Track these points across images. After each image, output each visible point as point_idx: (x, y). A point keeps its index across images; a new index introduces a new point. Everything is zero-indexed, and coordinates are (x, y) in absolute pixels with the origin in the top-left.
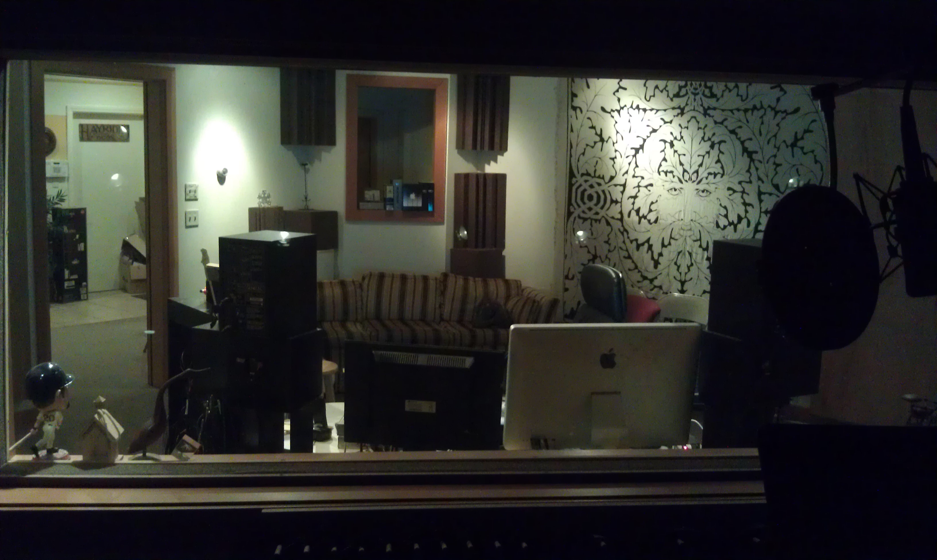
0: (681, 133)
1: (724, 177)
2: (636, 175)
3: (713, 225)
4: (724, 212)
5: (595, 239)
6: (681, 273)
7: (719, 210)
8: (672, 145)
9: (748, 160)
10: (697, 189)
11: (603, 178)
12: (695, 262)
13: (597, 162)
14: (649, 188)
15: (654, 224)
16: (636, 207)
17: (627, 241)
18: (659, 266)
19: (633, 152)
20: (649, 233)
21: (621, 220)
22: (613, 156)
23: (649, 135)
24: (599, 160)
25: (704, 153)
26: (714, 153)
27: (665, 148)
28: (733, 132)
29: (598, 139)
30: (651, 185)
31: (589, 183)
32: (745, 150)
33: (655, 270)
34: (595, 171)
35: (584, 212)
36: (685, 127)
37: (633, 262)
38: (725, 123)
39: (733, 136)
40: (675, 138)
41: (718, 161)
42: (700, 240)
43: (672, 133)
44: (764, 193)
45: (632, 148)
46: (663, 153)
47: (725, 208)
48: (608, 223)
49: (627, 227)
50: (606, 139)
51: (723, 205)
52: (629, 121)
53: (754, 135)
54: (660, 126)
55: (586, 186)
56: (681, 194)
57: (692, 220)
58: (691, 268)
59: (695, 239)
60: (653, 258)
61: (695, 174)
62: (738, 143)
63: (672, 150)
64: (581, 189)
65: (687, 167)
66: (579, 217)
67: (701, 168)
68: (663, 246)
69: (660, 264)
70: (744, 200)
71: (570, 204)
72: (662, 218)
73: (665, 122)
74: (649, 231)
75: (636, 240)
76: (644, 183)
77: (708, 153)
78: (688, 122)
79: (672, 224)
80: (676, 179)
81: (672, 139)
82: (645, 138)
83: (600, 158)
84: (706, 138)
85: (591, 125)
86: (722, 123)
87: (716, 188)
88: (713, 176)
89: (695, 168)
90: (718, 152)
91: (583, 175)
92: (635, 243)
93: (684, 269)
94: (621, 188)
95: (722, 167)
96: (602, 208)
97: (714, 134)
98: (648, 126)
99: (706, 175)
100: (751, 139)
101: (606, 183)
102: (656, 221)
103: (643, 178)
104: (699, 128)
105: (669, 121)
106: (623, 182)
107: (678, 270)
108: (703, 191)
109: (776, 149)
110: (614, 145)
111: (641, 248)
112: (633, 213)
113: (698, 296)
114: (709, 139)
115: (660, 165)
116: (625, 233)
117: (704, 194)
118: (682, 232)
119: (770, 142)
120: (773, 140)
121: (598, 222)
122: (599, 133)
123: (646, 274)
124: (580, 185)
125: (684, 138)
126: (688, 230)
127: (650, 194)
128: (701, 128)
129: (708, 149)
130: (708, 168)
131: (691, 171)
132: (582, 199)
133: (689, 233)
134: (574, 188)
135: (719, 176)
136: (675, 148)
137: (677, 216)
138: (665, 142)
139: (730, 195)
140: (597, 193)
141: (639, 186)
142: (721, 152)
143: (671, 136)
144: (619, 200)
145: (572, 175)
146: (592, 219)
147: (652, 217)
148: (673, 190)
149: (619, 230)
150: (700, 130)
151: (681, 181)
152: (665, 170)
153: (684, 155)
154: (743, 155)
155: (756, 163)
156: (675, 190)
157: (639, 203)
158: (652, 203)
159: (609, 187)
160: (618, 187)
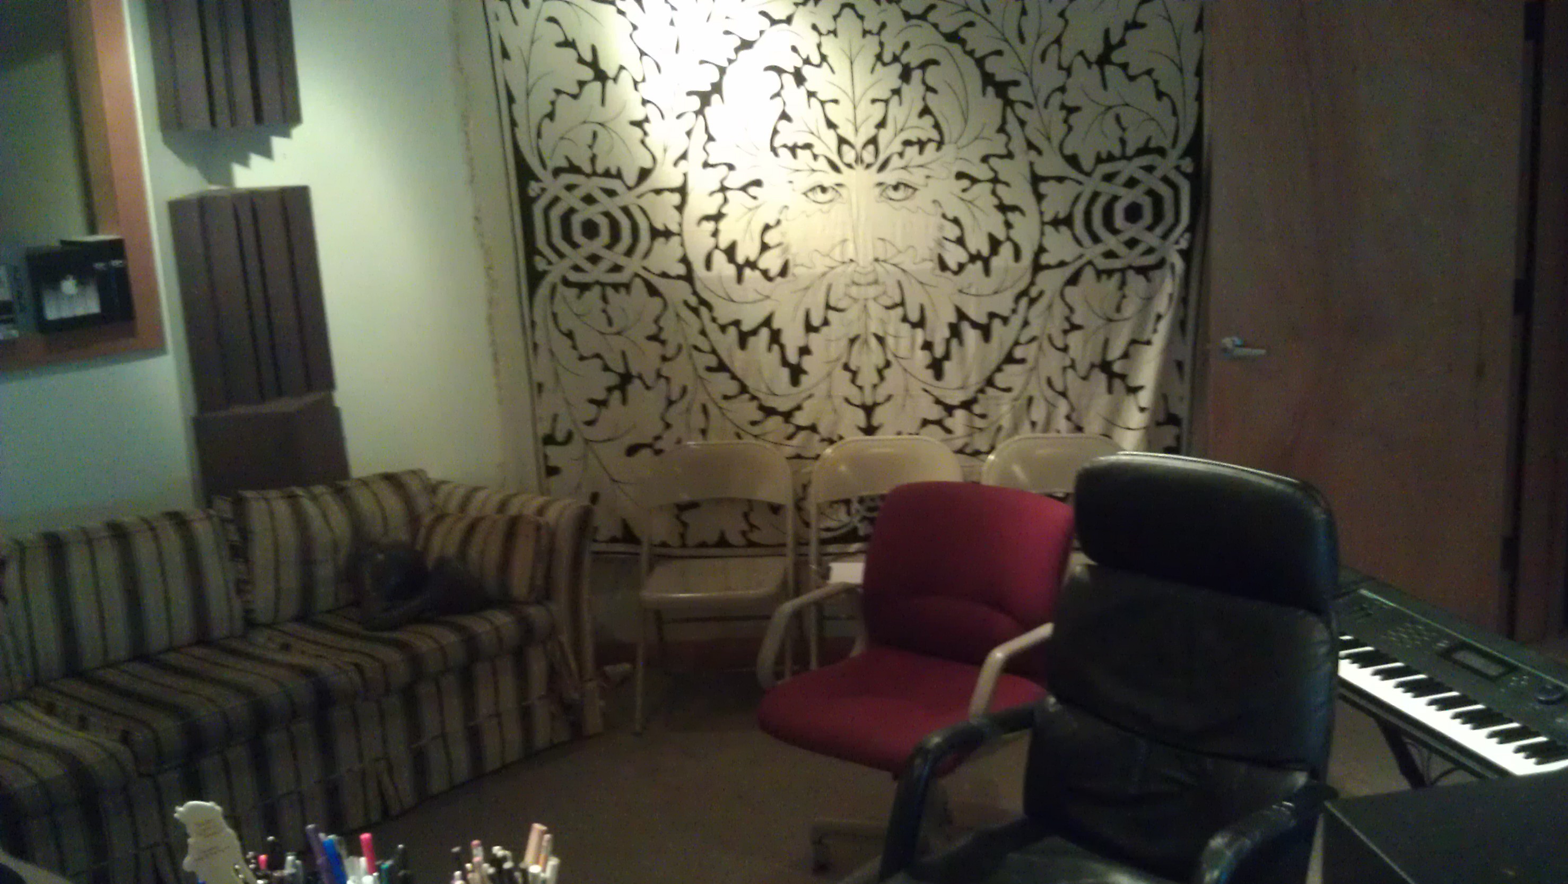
0: (819, 46)
1: (944, 148)
2: (711, 162)
3: (931, 265)
4: (952, 232)
5: (619, 333)
6: (860, 388)
7: (941, 228)
8: (799, 78)
9: (999, 103)
10: (880, 184)
11: (619, 176)
12: (896, 356)
13: (595, 135)
14: (753, 190)
15: (779, 279)
16: (724, 242)
17: (712, 329)
18: (804, 378)
19: (696, 102)
20: (768, 302)
21: (689, 277)
22: (639, 117)
23: (733, 56)
24: (598, 128)
25: (886, 94)
26: (913, 92)
27: (782, 87)
28: (953, 37)
29: (588, 74)
30: (758, 183)
31: (579, 193)
32: (988, 79)
33: (795, 390)
34: (593, 159)
35: (577, 268)
36: (829, 32)
37: (734, 377)
38: (932, 17)
39: (955, 48)
40: (807, 61)
41: (926, 111)
42: (902, 304)
43: (794, 49)
44: (1045, 179)
45: (690, 94)
46: (778, 99)
47: (956, 221)
48: (653, 291)
49: (705, 295)
50: (611, 73)
51: (950, 216)
52: (672, 23)
53: (1006, 41)
54: (761, 32)
55: (572, 200)
56: (840, 200)
57: (877, 260)
58: (887, 373)
59: (889, 303)
60: (785, 362)
61: (871, 148)
62: (969, 65)
63: (802, 91)
64: (560, 210)
65: (846, 131)
66: (566, 282)
67: (882, 131)
68: (810, 328)
69: (805, 372)
70: (999, 198)
71: (531, 250)
72: (799, 261)
73: (774, 22)
74: (768, 297)
75: (737, 323)
76: (735, 180)
77: (896, 92)
78: (835, 17)
79: (828, 276)
80: (822, 164)
81: (799, 63)
82: (724, 64)
83: (601, 124)
84: (887, 57)
85: (561, 39)
86: (923, 17)
87: (928, 177)
88: (916, 149)
89: (868, 131)
90: (922, 88)
91: (557, 172)
92: (732, 331)
93: (868, 377)
94: (676, 198)
95: (937, 126)
96: (629, 252)
97: (906, 46)
98: (727, 33)
99: (897, 146)
100: (999, 53)
101: (629, 188)
102: (784, 272)
103: (731, 167)
104: (865, 33)
105: (784, 17)
106: (677, 182)
107: (853, 381)
108: (896, 188)
109: (1064, 73)
110: (636, 89)
111: (752, 340)
112: (719, 259)
113: (911, 434)
114: (896, 59)
115: (775, 132)
116: (703, 310)
117: (900, 194)
118: (854, 291)
119: (1048, 57)
120: (1053, 51)
121: (623, 291)
122: (588, 57)
123: (770, 402)
124: (556, 200)
125: (830, 60)
126: (869, 284)
127: (757, 207)
128: (870, 32)
129: (896, 83)
130: (902, 130)
131: (859, 141)
132: (567, 236)
133: (872, 291)
134: (538, 210)
135: (931, 147)
136: (810, 85)
137: (837, 254)
138: (779, 71)
139: (964, 190)
140: (607, 214)
141: (723, 189)
142: (930, 89)
143: (795, 55)
144: (674, 228)
145: (524, 174)
146: (603, 285)
147: (772, 262)
148: (819, 190)
149: (686, 303)
150: (869, 36)
151: (835, 168)
152: (790, 144)
153: (836, 101)
154: (984, 93)
155: (1021, 110)
156: (824, 190)
157: (729, 231)
158: (767, 228)
159: (640, 196)
160: (667, 195)
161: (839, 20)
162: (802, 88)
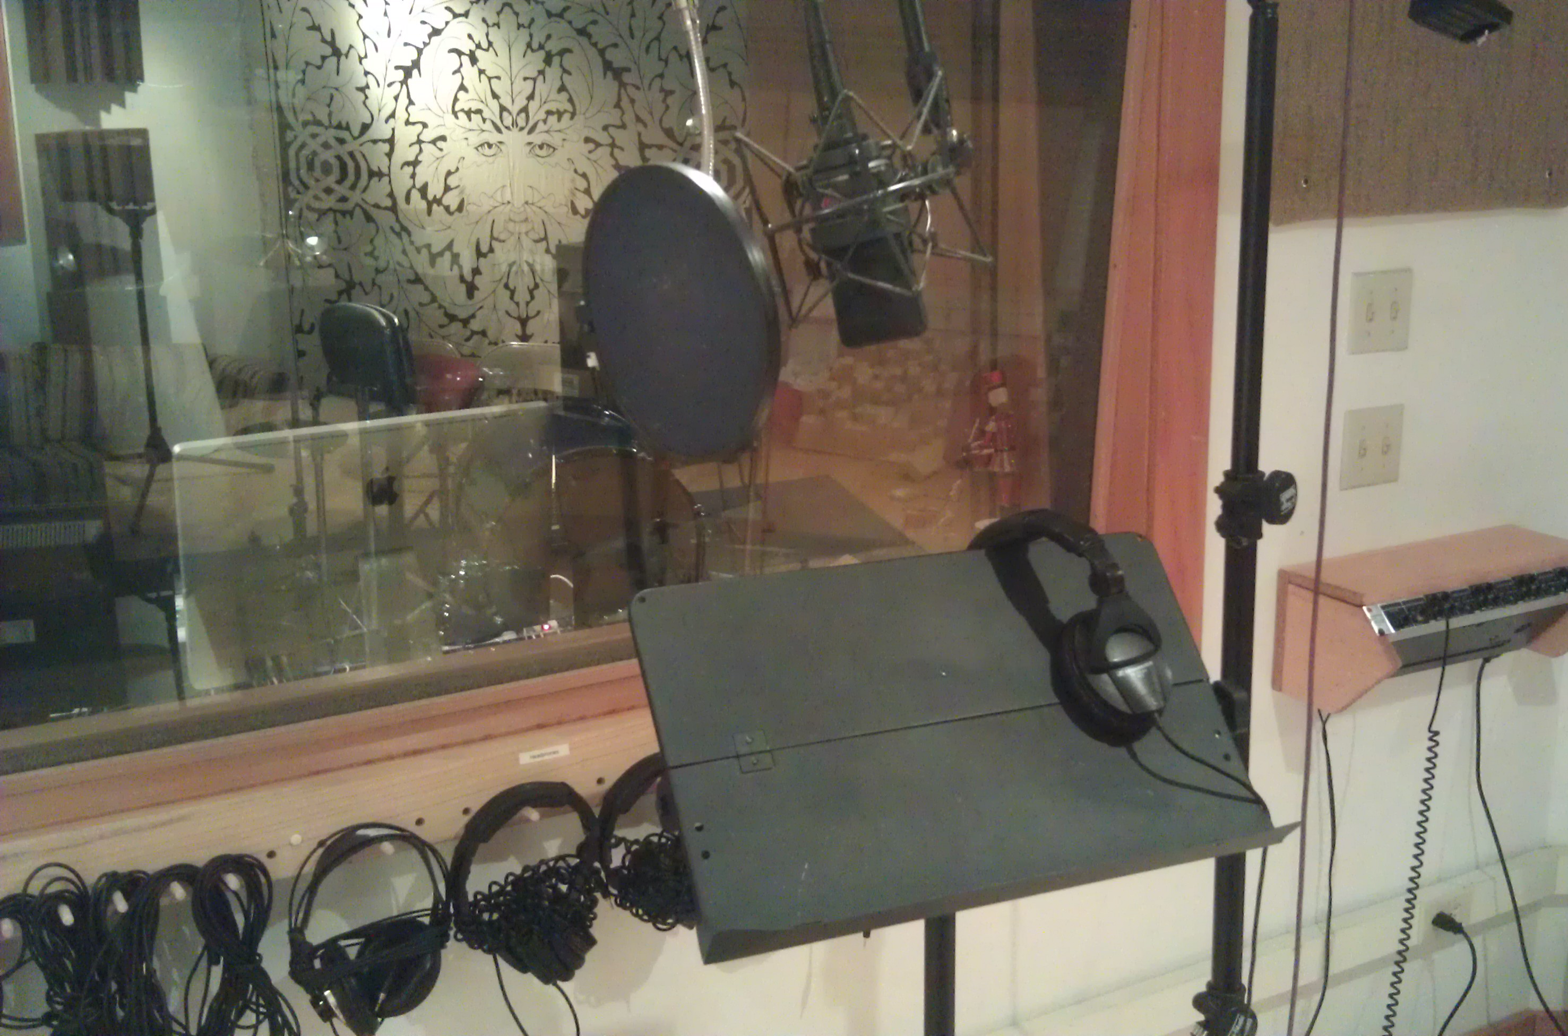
0: (487, 35)
1: (576, 118)
2: (411, 120)
3: (566, 210)
4: (582, 184)
5: (345, 249)
6: (517, 304)
7: (573, 181)
8: (474, 60)
9: (615, 85)
10: (530, 143)
11: (348, 128)
12: (542, 280)
13: (332, 98)
14: (440, 144)
15: (457, 214)
16: (419, 183)
17: (410, 249)
18: (476, 292)
19: (400, 75)
20: (449, 231)
21: (394, 209)
22: (363, 84)
23: (427, 41)
24: (335, 92)
25: (534, 74)
26: (553, 73)
27: (461, 65)
28: (582, 32)
29: (328, 50)
30: (443, 138)
31: (320, 140)
32: (608, 66)
33: (470, 302)
34: (330, 115)
35: (316, 198)
36: (494, 25)
37: (426, 289)
38: (568, 15)
39: (584, 40)
40: (478, 46)
41: (562, 89)
42: (545, 238)
43: (470, 36)
44: (650, 146)
45: (397, 68)
46: (458, 75)
47: (584, 176)
48: (369, 218)
49: (406, 223)
50: (344, 50)
51: (580, 172)
52: (386, 14)
53: (620, 36)
54: (447, 23)
55: (315, 146)
56: (500, 154)
57: (527, 203)
58: (535, 292)
59: (536, 237)
60: (462, 279)
61: (523, 115)
62: (593, 53)
63: (475, 70)
64: (305, 152)
65: (506, 101)
66: (309, 208)
67: (531, 102)
68: (479, 254)
69: (478, 289)
70: (616, 159)
71: (287, 183)
72: (471, 201)
73: (456, 16)
74: (450, 227)
75: (428, 246)
76: (428, 135)
77: (541, 72)
78: (499, 13)
79: (492, 212)
80: (488, 125)
81: (473, 47)
82: (421, 46)
83: (337, 89)
84: (535, 45)
85: (310, 24)
86: (560, 15)
87: (564, 140)
88: (556, 117)
89: (521, 102)
90: (560, 70)
91: (305, 124)
92: (424, 251)
93: (522, 295)
94: (386, 147)
95: (571, 100)
96: (353, 187)
97: (549, 37)
98: (423, 22)
99: (542, 115)
100: (615, 45)
101: (355, 138)
102: (460, 208)
103: (425, 125)
104: (520, 26)
105: (462, 11)
106: (388, 135)
107: (512, 298)
108: (541, 147)
109: (663, 64)
110: (361, 63)
111: (439, 260)
112: (415, 195)
113: (554, 343)
114: (541, 47)
115: (456, 100)
116: (404, 234)
117: (543, 153)
118: (511, 226)
119: (650, 50)
120: (655, 45)
121: (348, 217)
122: (329, 38)
123: (452, 310)
124: (303, 146)
125: (494, 45)
126: (522, 222)
127: (443, 157)
128: (523, 26)
129: (541, 66)
130: (545, 102)
131: (515, 109)
132: (311, 172)
133: (523, 228)
134: (292, 152)
135: (566, 117)
136: (481, 64)
137: (498, 197)
138: (460, 53)
139: (590, 152)
140: (339, 158)
141: (419, 142)
142: (565, 71)
143: (471, 41)
144: (385, 170)
145: (284, 126)
146: (335, 211)
147: (451, 200)
148: (486, 146)
149: (392, 228)
150: (521, 29)
151: (499, 130)
152: (466, 109)
153: (498, 78)
154: (605, 74)
155: (631, 90)
156: (490, 146)
157: (423, 174)
158: (449, 173)
159: (361, 145)
160: (380, 144)
161: (502, 16)
162: (475, 66)
